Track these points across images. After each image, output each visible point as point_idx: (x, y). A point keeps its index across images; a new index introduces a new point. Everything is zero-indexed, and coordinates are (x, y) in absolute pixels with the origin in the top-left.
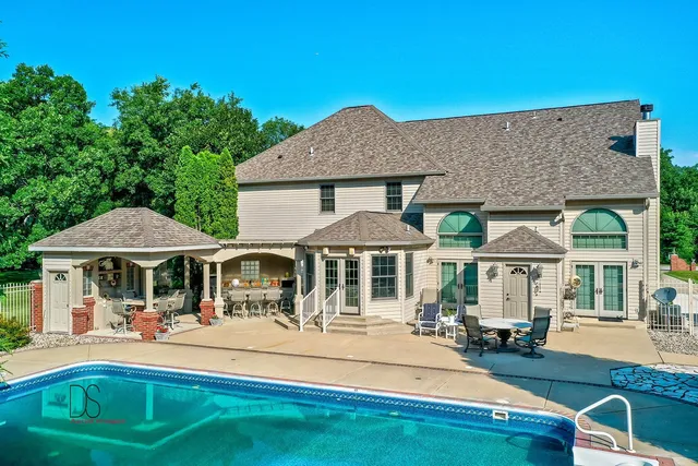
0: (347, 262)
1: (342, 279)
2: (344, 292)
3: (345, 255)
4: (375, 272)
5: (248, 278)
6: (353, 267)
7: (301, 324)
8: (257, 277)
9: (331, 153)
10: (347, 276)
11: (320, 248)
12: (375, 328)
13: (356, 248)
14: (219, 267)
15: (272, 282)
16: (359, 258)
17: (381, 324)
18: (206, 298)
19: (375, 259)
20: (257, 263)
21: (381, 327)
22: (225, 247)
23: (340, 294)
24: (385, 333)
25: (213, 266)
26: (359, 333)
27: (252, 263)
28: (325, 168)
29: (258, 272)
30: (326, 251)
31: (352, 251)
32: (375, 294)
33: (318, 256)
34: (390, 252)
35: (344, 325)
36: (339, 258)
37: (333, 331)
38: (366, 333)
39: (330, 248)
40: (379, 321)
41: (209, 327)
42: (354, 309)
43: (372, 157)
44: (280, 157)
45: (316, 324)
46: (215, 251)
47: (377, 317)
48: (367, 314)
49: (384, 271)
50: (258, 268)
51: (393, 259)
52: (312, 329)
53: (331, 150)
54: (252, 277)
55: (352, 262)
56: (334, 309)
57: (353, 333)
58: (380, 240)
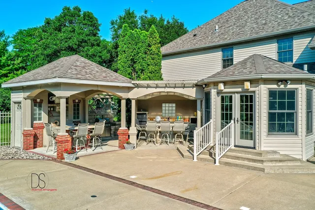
0: (242, 97)
1: (236, 112)
2: (238, 125)
3: (240, 90)
4: (272, 106)
5: (167, 116)
6: (248, 101)
7: (195, 154)
8: (174, 115)
9: (231, 28)
10: (242, 110)
11: (216, 84)
12: (274, 164)
13: (252, 81)
14: (133, 103)
15: (184, 119)
16: (254, 92)
17: (281, 161)
18: (123, 127)
19: (272, 94)
20: (174, 105)
21: (281, 164)
22: (138, 86)
23: (235, 127)
24: (286, 171)
25: (129, 101)
26: (255, 169)
27: (170, 105)
28: (226, 37)
29: (174, 112)
30: (221, 86)
31: (247, 85)
32: (272, 129)
33: (213, 92)
34: (290, 86)
35: (238, 158)
36: (234, 93)
37: (227, 164)
38: (263, 170)
39: (225, 83)
40: (277, 157)
41: (124, 150)
42: (249, 143)
43: (265, 24)
44: (195, 35)
45: (211, 154)
46: (129, 89)
47: (275, 152)
48: (263, 149)
49: (282, 105)
50: (174, 108)
51: (292, 94)
52: (205, 160)
53: (231, 26)
54: (170, 115)
55: (247, 96)
56: (229, 141)
57: (248, 168)
58: (279, 73)
